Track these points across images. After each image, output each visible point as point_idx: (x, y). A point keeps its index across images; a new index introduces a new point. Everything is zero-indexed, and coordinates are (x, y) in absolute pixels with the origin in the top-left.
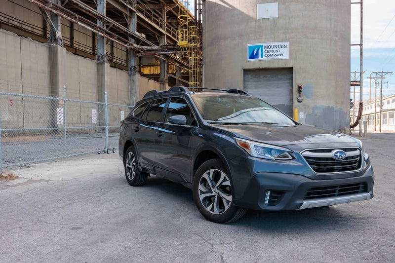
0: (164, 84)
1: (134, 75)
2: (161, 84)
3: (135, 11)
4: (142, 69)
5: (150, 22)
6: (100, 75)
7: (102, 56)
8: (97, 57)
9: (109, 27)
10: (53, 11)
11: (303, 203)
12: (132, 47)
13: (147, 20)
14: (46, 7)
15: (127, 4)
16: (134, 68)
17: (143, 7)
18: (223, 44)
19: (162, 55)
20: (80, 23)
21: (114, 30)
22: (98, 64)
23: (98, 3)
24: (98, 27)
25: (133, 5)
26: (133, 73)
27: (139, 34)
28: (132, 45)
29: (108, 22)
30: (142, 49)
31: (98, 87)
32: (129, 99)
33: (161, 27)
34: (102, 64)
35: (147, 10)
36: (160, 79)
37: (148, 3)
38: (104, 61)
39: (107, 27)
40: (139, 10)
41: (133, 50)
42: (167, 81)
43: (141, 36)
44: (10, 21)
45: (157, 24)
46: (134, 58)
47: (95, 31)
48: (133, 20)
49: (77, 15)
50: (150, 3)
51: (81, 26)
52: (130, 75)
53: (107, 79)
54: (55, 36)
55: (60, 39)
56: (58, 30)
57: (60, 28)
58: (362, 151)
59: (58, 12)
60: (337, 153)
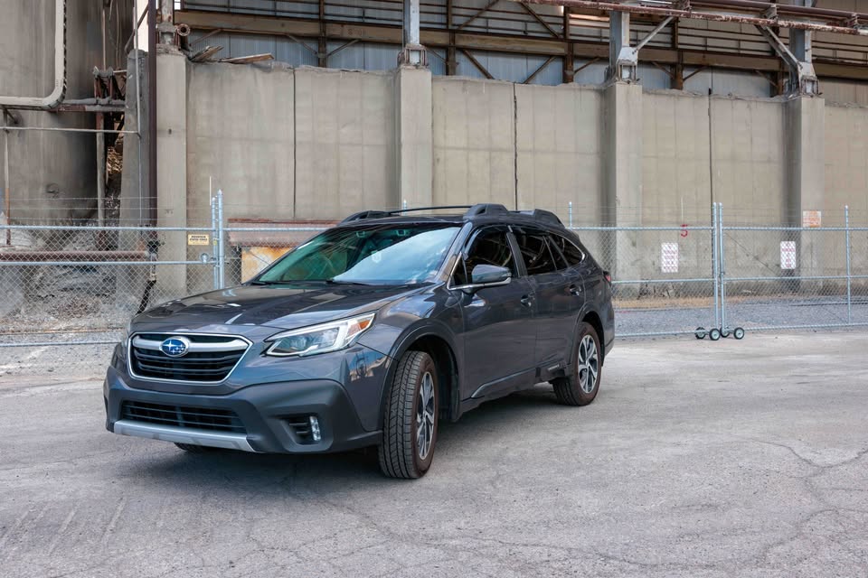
10: (781, 22)
11: (114, 424)
14: (764, 21)
20: (864, 31)
49: (854, 14)
54: (797, 78)
55: (808, 81)
56: (804, 61)
57: (808, 56)
58: (251, 344)
59: (795, 23)
60: (168, 343)
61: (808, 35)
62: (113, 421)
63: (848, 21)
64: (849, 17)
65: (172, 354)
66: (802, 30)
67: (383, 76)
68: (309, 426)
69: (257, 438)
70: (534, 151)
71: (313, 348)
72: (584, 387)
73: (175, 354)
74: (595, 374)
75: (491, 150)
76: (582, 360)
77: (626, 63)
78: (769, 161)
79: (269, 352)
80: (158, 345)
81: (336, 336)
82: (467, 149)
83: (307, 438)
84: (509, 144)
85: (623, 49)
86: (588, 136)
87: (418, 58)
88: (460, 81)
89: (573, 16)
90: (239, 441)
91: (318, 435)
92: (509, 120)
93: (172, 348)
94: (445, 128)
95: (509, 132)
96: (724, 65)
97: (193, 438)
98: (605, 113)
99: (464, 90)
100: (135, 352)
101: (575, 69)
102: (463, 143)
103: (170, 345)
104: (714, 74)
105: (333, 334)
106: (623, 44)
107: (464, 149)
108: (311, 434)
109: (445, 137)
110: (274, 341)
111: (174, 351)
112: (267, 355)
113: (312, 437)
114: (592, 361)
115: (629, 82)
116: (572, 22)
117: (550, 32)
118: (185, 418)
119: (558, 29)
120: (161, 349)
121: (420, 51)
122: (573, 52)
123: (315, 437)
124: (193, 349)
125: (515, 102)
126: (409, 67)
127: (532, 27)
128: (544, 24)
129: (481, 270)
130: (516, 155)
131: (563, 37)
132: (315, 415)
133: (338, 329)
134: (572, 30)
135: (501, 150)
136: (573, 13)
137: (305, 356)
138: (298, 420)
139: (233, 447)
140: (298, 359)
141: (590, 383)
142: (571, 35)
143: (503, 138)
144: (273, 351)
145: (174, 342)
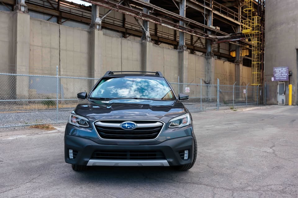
0: (238, 65)
1: (210, 58)
2: (236, 65)
3: (211, 10)
4: (231, 53)
5: (225, 17)
6: (181, 60)
7: (183, 46)
8: (179, 47)
9: (188, 24)
10: (143, 18)
11: (88, 161)
12: (208, 38)
13: (222, 16)
14: (137, 16)
15: (204, 5)
16: (210, 53)
17: (219, 6)
18: (279, 29)
19: (237, 42)
20: (163, 25)
21: (192, 26)
22: (179, 52)
23: (180, 8)
24: (178, 26)
25: (210, 6)
26: (209, 57)
27: (214, 28)
28: (207, 36)
29: (187, 21)
30: (216, 38)
31: (179, 69)
32: (205, 77)
33: (237, 19)
34: (182, 52)
35: (222, 8)
36: (236, 61)
37: (227, 2)
38: (184, 50)
39: (186, 24)
40: (215, 9)
41: (209, 39)
42: (242, 62)
43: (216, 29)
44: (133, 27)
45: (233, 17)
46: (210, 46)
47: (175, 29)
48: (210, 17)
49: (161, 19)
50: (229, 2)
51: (164, 26)
52: (207, 59)
53: (185, 63)
54: (145, 35)
55: (149, 37)
56: (147, 31)
57: (148, 29)
58: (164, 123)
59: (146, 19)
60: (125, 124)
61: (148, 23)
62: (86, 160)
63: (159, 21)
64: (159, 19)
65: (128, 129)
66: (147, 21)
67: (8, 14)
68: (184, 154)
69: (171, 160)
70: (66, 50)
71: (182, 125)
73: (130, 129)
75: (50, 48)
77: (98, 23)
78: (137, 61)
79: (169, 127)
80: (118, 125)
82: (42, 47)
84: (57, 47)
85: (97, 18)
86: (84, 47)
87: (24, 9)
88: (39, 20)
89: (61, 2)
92: (57, 38)
93: (128, 126)
94: (33, 37)
95: (57, 42)
96: (110, 28)
97: (138, 163)
98: (90, 39)
99: (41, 24)
101: (62, 22)
102: (40, 44)
103: (126, 125)
104: (106, 30)
106: (97, 17)
107: (40, 47)
109: (33, 41)
110: (170, 122)
111: (129, 128)
115: (99, 30)
116: (61, 5)
117: (53, 7)
118: (131, 155)
119: (56, 6)
120: (120, 127)
121: (25, 7)
122: (61, 15)
123: (185, 158)
124: (139, 126)
125: (60, 31)
126: (20, 12)
127: (46, 3)
128: (51, 3)
130: (60, 51)
131: (58, 9)
132: (187, 150)
134: (61, 8)
135: (54, 48)
136: (61, 1)
137: (181, 128)
140: (178, 129)
142: (60, 9)
143: (55, 44)
145: (128, 123)
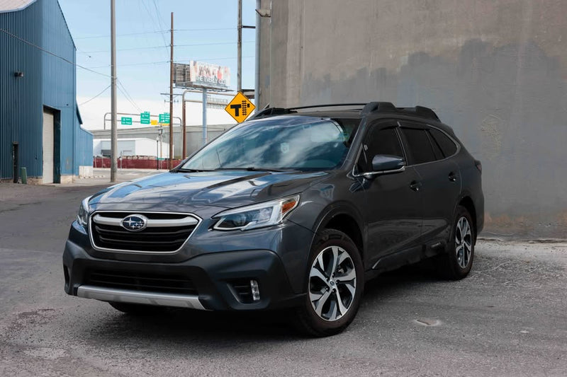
58: (201, 220)
60: (128, 219)
62: (75, 286)
68: (250, 288)
69: (207, 298)
71: (251, 225)
72: (462, 264)
74: (469, 248)
76: (458, 243)
79: (216, 227)
80: (118, 221)
81: (270, 215)
83: (248, 298)
90: (193, 301)
91: (256, 296)
93: (132, 224)
97: (150, 298)
100: (97, 227)
103: (130, 222)
105: (268, 212)
108: (251, 295)
110: (220, 218)
111: (133, 227)
112: (214, 230)
113: (253, 298)
114: (467, 238)
118: (142, 282)
120: (122, 225)
123: (255, 298)
124: (151, 224)
129: (378, 160)
132: (254, 279)
133: (272, 208)
137: (245, 230)
138: (241, 283)
139: (186, 306)
140: (240, 233)
141: (466, 258)
144: (219, 226)
145: (133, 219)
